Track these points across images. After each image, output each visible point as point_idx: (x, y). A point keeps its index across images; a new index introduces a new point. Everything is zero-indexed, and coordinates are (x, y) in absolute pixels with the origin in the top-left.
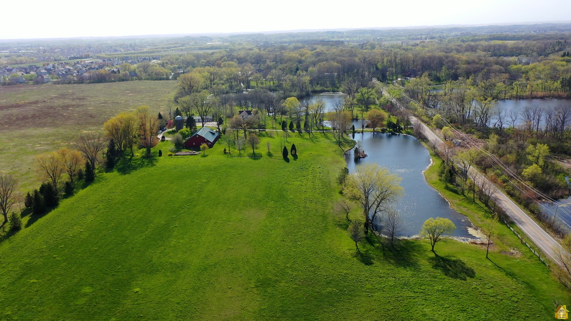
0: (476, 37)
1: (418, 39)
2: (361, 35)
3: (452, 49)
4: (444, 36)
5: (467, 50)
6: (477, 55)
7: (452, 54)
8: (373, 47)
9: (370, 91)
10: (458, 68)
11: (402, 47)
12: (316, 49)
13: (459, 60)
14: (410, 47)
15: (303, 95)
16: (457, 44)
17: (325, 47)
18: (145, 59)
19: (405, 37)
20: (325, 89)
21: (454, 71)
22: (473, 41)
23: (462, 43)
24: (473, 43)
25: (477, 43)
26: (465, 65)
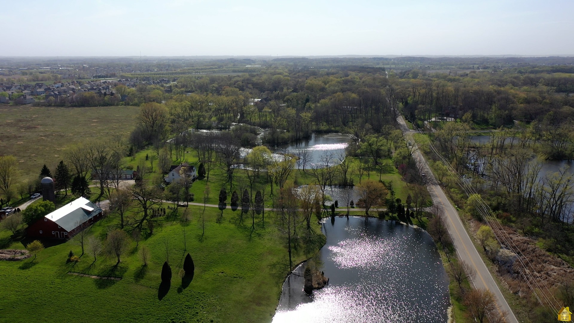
0: (537, 69)
1: (470, 68)
2: (409, 62)
3: (506, 82)
4: (499, 66)
5: (525, 83)
6: (538, 90)
7: (507, 87)
8: (415, 76)
9: (381, 141)
10: (513, 108)
11: (448, 77)
12: (348, 76)
13: (515, 98)
14: (457, 77)
15: (299, 137)
16: (513, 75)
17: (361, 74)
18: (163, 80)
19: (456, 66)
20: (333, 129)
21: (507, 112)
22: (532, 72)
23: (519, 75)
24: (532, 76)
25: (538, 75)
26: (522, 105)
